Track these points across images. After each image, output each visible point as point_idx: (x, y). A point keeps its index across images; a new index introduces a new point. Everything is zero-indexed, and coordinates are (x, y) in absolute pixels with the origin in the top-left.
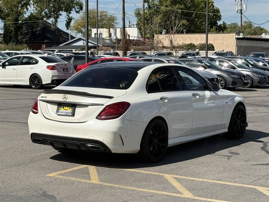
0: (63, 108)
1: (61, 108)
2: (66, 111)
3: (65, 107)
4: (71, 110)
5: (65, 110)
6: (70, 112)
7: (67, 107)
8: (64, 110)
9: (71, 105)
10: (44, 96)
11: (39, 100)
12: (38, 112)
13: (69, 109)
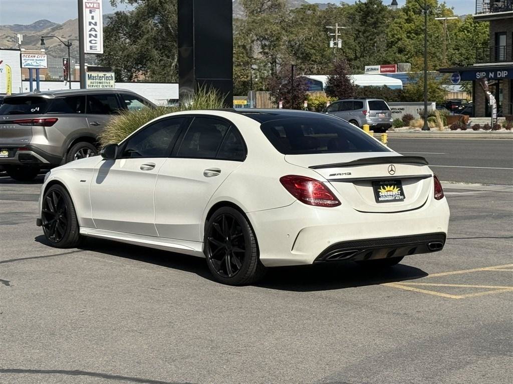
0: (384, 189)
1: (381, 189)
2: (391, 193)
3: (385, 187)
4: (399, 190)
5: (389, 192)
6: (398, 194)
7: (389, 187)
8: (387, 191)
9: (395, 181)
10: (343, 172)
11: (329, 181)
12: (339, 204)
13: (393, 189)
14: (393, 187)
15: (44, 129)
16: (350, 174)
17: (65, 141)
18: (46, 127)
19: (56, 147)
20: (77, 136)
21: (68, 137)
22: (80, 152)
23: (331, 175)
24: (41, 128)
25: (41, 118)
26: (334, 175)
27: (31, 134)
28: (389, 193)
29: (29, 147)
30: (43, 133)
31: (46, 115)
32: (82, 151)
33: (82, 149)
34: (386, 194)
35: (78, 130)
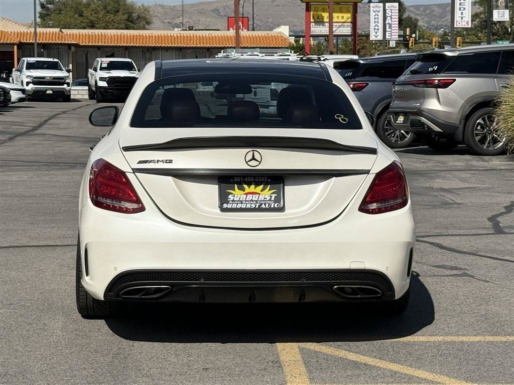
0: (242, 189)
1: (234, 190)
2: (255, 198)
3: (245, 186)
4: (274, 193)
7: (253, 186)
8: (246, 194)
9: (268, 178)
10: (159, 158)
11: (135, 171)
12: (142, 209)
13: (262, 190)
14: (262, 186)
15: (437, 91)
16: (171, 161)
17: (463, 106)
18: (439, 89)
19: (451, 113)
20: (480, 100)
21: (467, 101)
22: (484, 120)
23: (140, 162)
24: (433, 90)
25: (437, 78)
26: (146, 162)
27: (423, 97)
28: (250, 197)
29: (420, 112)
30: (436, 96)
31: (443, 74)
32: (486, 118)
33: (486, 116)
34: (243, 197)
35: (482, 93)
